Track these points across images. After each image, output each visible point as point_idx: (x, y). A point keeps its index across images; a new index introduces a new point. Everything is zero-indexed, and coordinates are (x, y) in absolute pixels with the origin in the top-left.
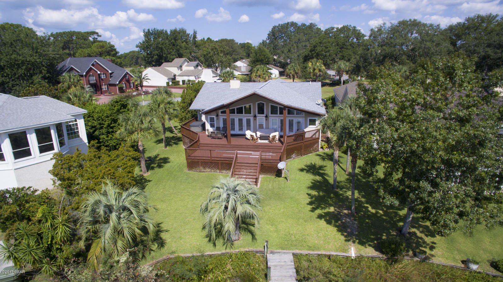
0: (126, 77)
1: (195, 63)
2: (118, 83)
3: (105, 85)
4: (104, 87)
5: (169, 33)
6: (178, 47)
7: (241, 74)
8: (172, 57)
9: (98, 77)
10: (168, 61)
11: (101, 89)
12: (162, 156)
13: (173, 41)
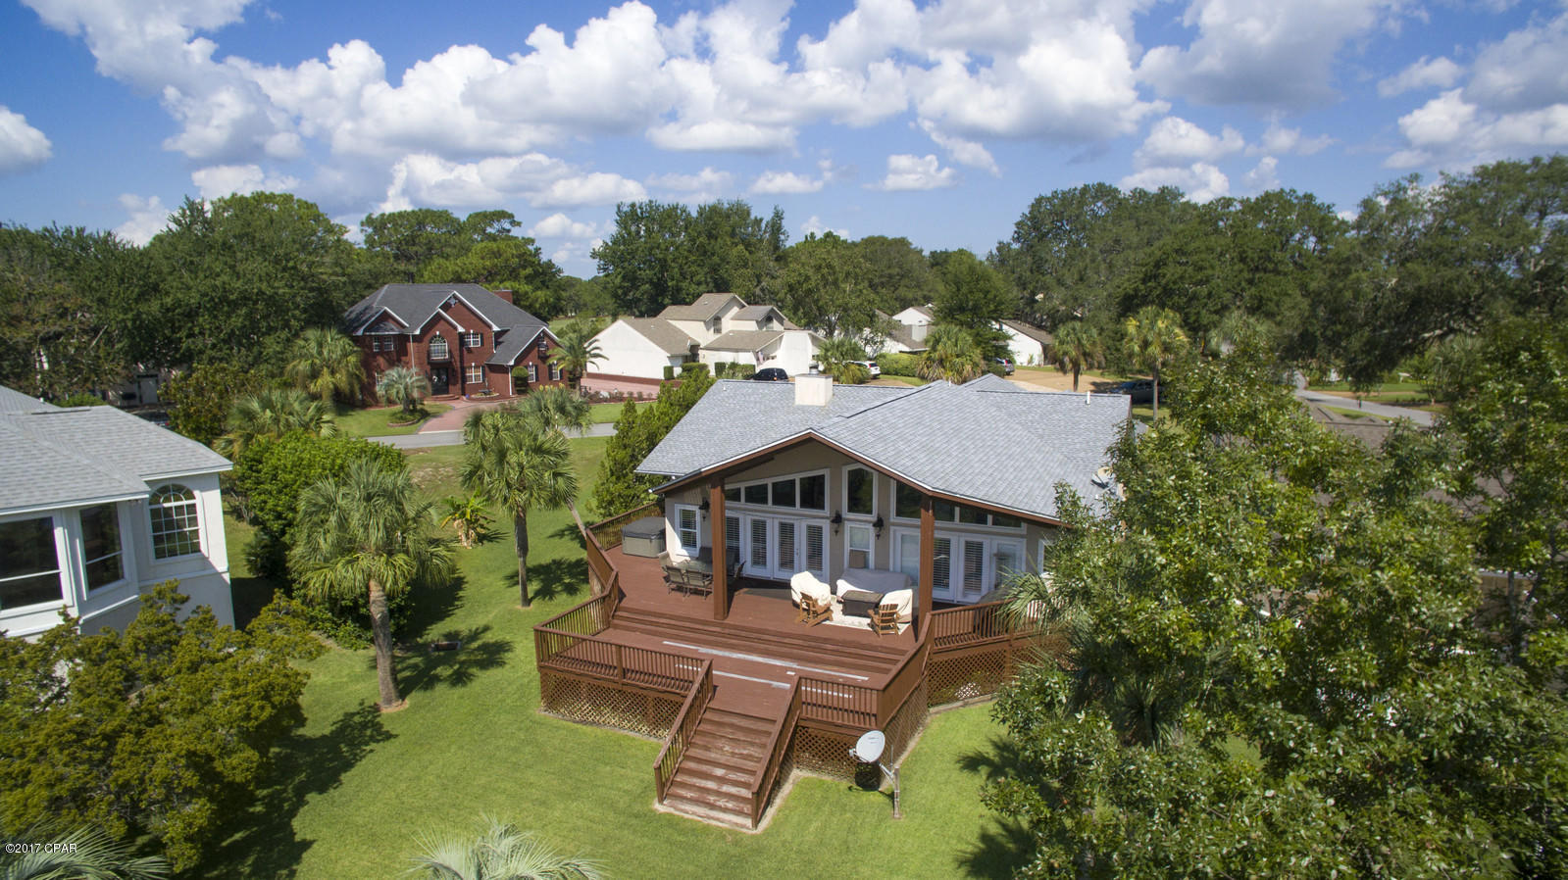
0: (539, 346)
1: (762, 310)
2: (512, 363)
3: (476, 367)
4: (474, 375)
5: (694, 214)
6: (716, 259)
7: (907, 349)
8: (693, 288)
9: (457, 342)
10: (682, 302)
11: (464, 379)
13: (702, 239)
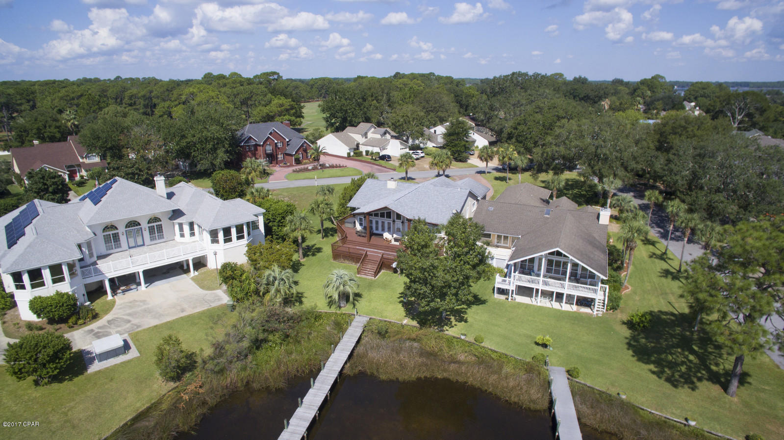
1: (382, 130)
2: (294, 153)
3: (281, 154)
4: (280, 157)
7: (435, 146)
8: (357, 120)
9: (275, 146)
10: (353, 126)
11: (277, 158)
12: (317, 246)
